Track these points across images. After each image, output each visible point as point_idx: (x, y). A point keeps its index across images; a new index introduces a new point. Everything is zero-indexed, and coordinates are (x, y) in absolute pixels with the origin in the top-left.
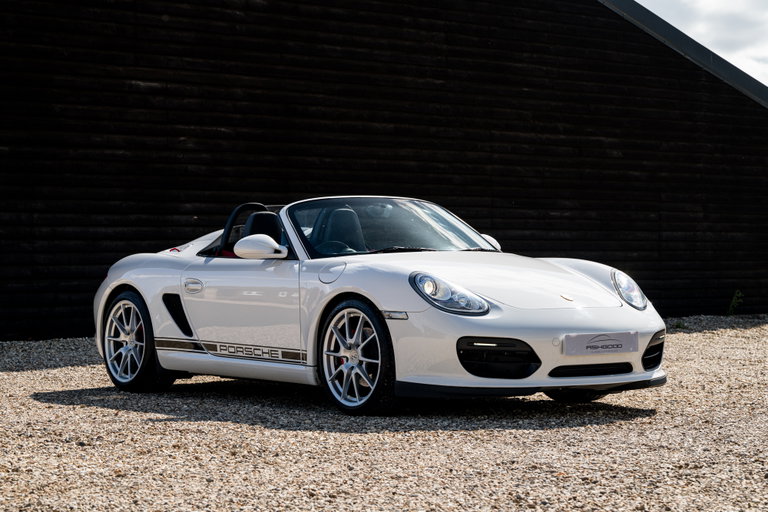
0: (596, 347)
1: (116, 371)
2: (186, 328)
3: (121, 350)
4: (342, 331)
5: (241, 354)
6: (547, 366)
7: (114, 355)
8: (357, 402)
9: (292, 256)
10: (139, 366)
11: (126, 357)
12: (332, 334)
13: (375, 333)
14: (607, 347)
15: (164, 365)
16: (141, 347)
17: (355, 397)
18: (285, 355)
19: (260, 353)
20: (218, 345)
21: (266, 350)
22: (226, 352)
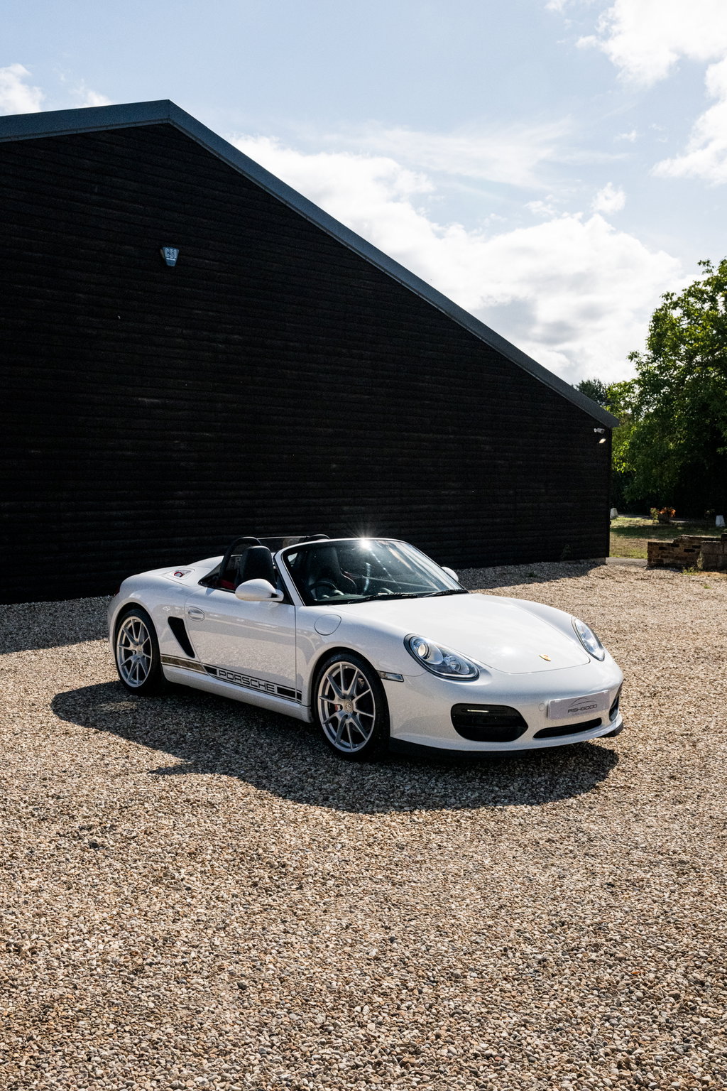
0: (576, 710)
1: (126, 676)
2: (189, 650)
3: (131, 658)
4: (337, 679)
5: (239, 682)
6: (533, 729)
7: (124, 662)
8: (352, 748)
9: (288, 600)
10: (147, 676)
11: (135, 665)
12: (326, 681)
13: (370, 690)
14: (585, 708)
15: (168, 677)
16: (149, 659)
17: (349, 742)
18: (280, 690)
19: (257, 685)
20: (218, 670)
21: (263, 683)
22: (225, 677)
